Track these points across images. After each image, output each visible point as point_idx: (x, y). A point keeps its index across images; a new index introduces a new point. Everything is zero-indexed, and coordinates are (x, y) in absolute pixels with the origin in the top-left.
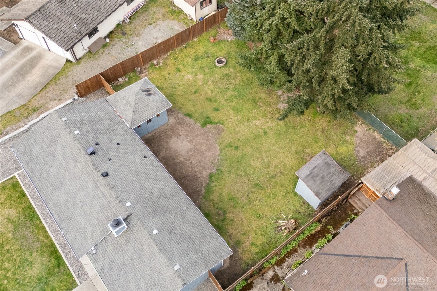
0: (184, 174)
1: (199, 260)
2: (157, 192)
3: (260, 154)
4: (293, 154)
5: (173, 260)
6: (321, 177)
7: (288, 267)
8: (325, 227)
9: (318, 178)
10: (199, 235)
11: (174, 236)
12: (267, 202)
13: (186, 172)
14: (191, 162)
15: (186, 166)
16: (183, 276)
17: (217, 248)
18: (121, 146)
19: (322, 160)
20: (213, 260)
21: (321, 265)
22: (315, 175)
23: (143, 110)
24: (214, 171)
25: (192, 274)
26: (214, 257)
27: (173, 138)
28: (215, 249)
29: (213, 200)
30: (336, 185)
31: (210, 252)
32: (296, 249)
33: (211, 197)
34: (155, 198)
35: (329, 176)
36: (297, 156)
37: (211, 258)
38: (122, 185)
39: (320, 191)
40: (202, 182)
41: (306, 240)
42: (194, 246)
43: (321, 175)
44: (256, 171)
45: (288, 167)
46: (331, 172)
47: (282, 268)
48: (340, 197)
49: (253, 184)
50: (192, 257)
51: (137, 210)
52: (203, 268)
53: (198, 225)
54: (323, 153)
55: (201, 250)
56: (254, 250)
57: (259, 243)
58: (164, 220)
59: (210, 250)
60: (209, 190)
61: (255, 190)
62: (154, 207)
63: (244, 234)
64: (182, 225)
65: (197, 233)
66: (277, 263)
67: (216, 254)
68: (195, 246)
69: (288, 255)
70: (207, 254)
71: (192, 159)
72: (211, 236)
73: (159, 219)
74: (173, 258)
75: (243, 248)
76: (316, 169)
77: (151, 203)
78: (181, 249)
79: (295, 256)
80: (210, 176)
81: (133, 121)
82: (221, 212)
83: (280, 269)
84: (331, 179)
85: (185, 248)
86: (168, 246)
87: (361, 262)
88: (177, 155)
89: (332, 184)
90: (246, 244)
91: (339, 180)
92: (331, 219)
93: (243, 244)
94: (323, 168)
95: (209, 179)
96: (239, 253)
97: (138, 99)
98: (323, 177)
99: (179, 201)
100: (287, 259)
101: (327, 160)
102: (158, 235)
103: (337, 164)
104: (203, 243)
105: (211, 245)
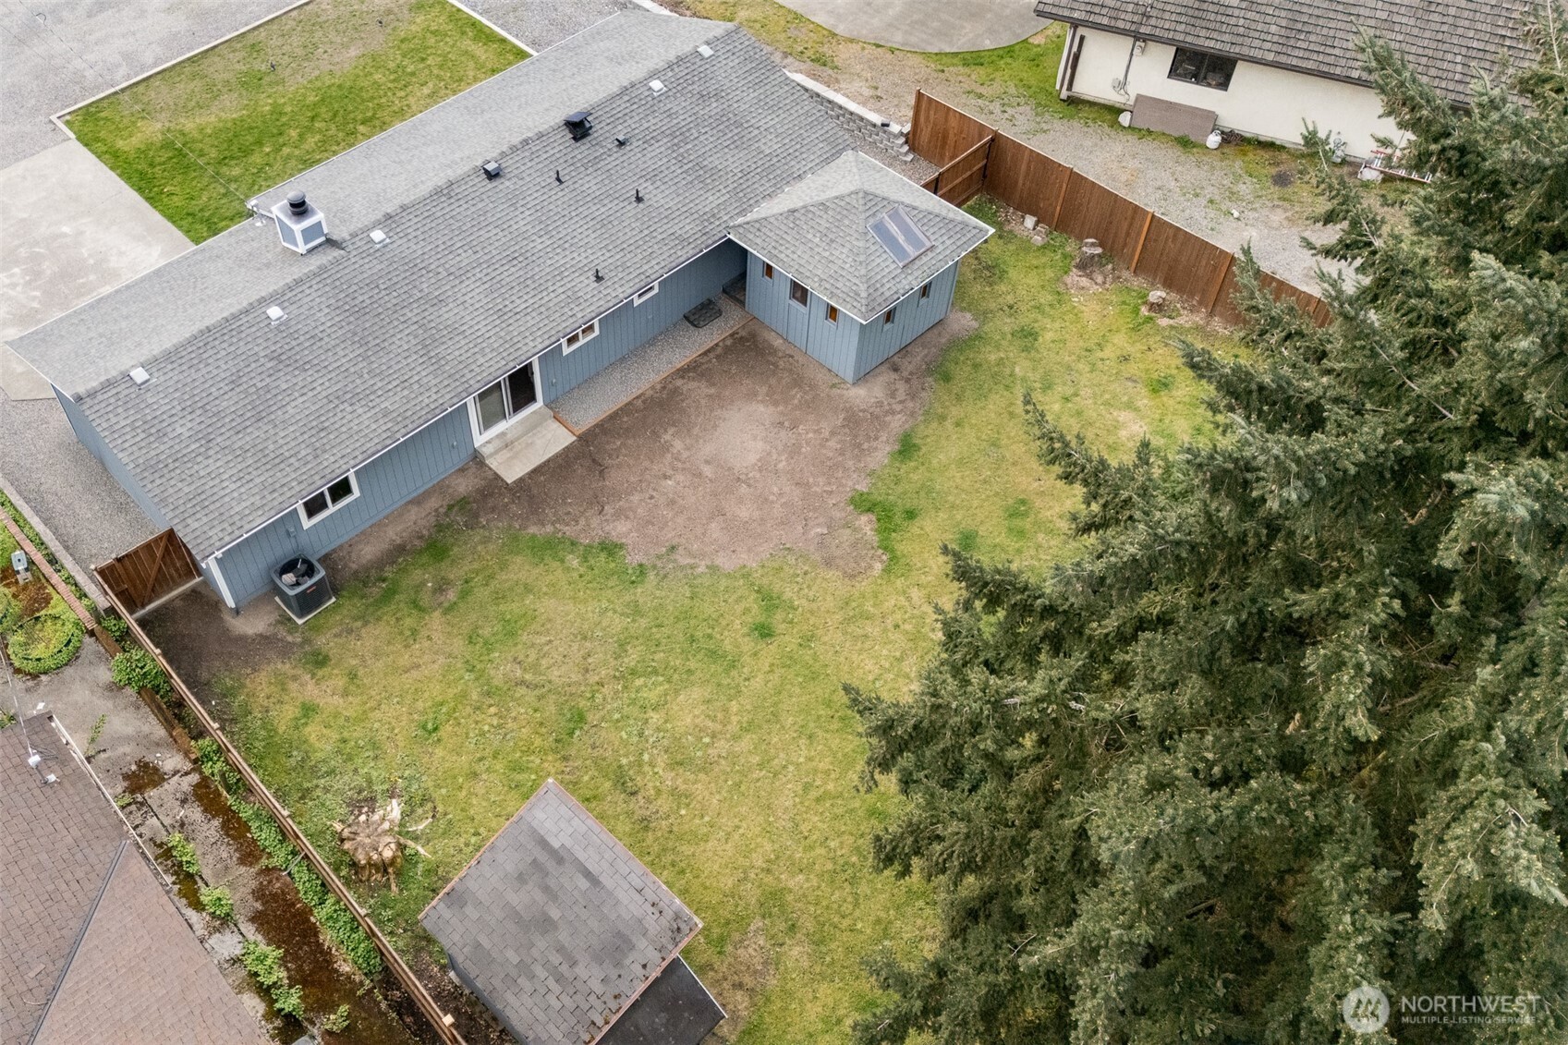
0: (608, 462)
1: (171, 443)
2: (446, 316)
3: (746, 729)
4: (769, 879)
5: (170, 367)
6: (545, 914)
7: (182, 825)
8: (349, 995)
9: (539, 896)
10: (272, 447)
11: (264, 369)
12: (495, 757)
13: (619, 466)
14: (666, 477)
15: (647, 463)
16: (110, 394)
17: (218, 504)
18: (633, 208)
19: (638, 913)
20: (171, 491)
21: (69, 840)
22: (552, 882)
23: (810, 236)
24: (633, 559)
25: (114, 420)
26: (181, 494)
27: (772, 409)
28: (216, 497)
29: (504, 566)
30: (510, 997)
31: (203, 481)
32: (258, 859)
33: (519, 559)
34: (416, 311)
35: (555, 959)
36: (751, 894)
37: (180, 485)
38: (459, 217)
39: (469, 910)
40: (582, 522)
41: (293, 905)
42: (223, 430)
43: (555, 913)
44: (651, 714)
45: (686, 849)
46: (581, 971)
47: (184, 801)
48: (448, 1020)
49: (583, 703)
50: (181, 422)
51: (361, 262)
52: (136, 454)
53: (318, 445)
54: (677, 917)
55: (211, 452)
56: (284, 716)
57: (312, 731)
58: (326, 339)
59: (211, 484)
60: (549, 548)
61: (553, 709)
62: (380, 310)
63: (353, 676)
64: (311, 394)
65: (281, 442)
66: (208, 787)
67: (194, 502)
68: (228, 434)
69: (234, 827)
70: (193, 471)
71: (680, 477)
72: (271, 489)
73: (329, 324)
74: (175, 365)
75: (295, 678)
76: (583, 883)
77: (394, 301)
78: (213, 389)
79: (226, 852)
80: (610, 548)
81: (757, 225)
82: (452, 595)
83: (178, 795)
84: (540, 972)
85: (217, 402)
86: (223, 353)
87: (20, 995)
88: (696, 431)
89: (514, 973)
90: (309, 687)
91: (542, 1017)
92: (391, 1028)
93: (313, 675)
94: (593, 923)
95: (596, 544)
96: (279, 666)
97: (842, 203)
98: (546, 924)
99: (416, 386)
100: (216, 823)
101: (642, 943)
102: (266, 322)
103: (627, 1005)
104: (240, 459)
105: (233, 486)
